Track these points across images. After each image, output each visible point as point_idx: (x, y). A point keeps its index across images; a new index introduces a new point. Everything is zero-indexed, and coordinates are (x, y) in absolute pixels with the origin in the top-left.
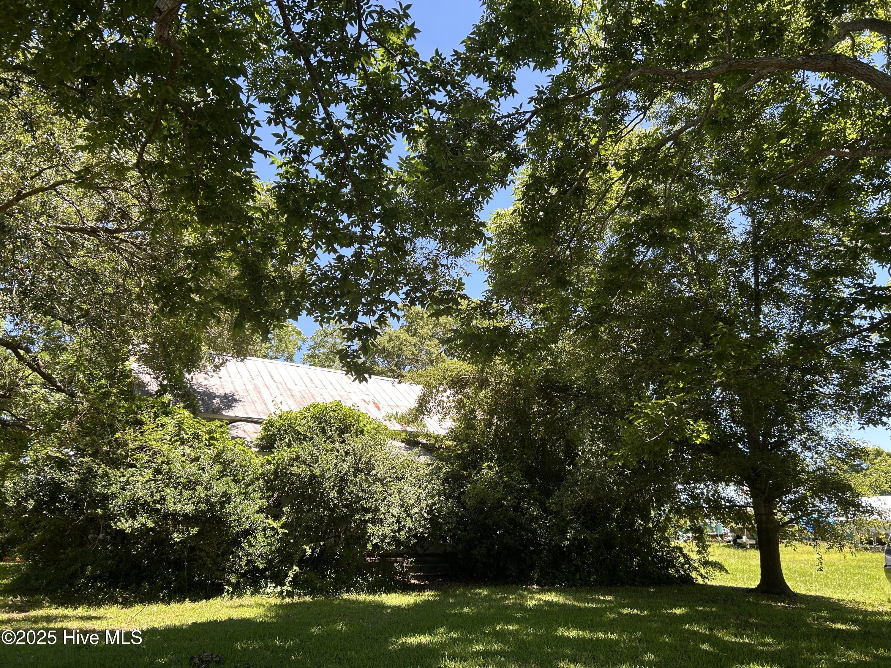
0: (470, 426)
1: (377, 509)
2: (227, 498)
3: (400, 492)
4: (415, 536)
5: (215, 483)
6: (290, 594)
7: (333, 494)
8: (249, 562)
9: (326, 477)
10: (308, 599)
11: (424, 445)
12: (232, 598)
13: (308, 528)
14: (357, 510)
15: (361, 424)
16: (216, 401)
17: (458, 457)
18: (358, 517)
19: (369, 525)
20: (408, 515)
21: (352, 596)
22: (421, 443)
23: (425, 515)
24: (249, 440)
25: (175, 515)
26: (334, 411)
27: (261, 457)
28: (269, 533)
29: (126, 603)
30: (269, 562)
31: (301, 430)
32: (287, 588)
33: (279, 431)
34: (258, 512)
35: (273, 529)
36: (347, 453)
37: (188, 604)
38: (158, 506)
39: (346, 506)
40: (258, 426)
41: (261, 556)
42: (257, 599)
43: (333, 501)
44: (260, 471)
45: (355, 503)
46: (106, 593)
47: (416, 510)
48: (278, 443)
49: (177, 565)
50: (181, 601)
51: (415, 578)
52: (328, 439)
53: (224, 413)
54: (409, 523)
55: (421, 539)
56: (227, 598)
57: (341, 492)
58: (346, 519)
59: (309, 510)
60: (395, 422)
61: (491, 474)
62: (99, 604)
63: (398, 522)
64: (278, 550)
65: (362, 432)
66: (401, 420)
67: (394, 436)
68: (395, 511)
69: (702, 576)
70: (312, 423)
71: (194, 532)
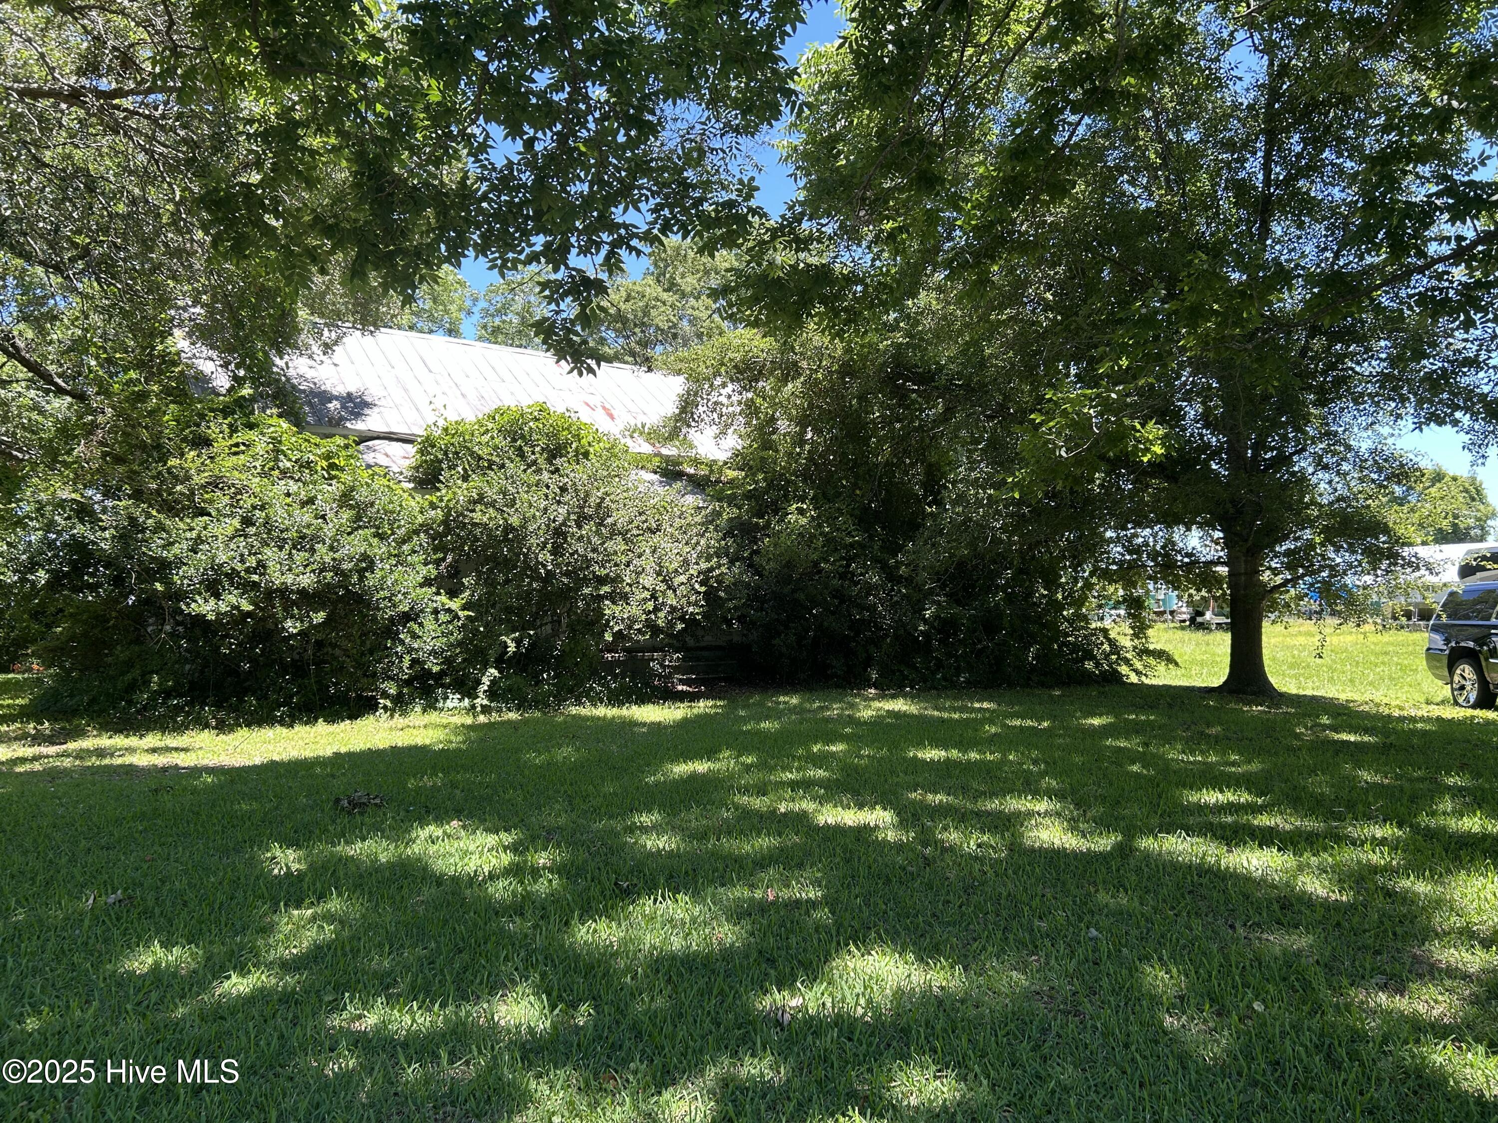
0: (767, 445)
1: (618, 579)
2: (367, 563)
3: (654, 552)
4: (682, 619)
5: (344, 540)
6: (486, 710)
7: (545, 556)
8: (414, 662)
9: (531, 529)
10: (513, 716)
11: (691, 478)
12: (392, 716)
13: (509, 610)
14: (586, 581)
15: (584, 441)
16: (334, 405)
17: (749, 496)
18: (587, 591)
19: (607, 602)
20: (669, 588)
21: (586, 710)
22: (688, 475)
23: (697, 586)
24: (397, 470)
25: (284, 591)
26: (537, 420)
27: (418, 497)
28: (443, 617)
29: (222, 727)
30: (448, 661)
31: (483, 452)
32: (482, 700)
33: (446, 454)
34: (422, 585)
35: (449, 610)
36: (563, 489)
37: (321, 727)
38: (255, 578)
39: (567, 574)
40: (408, 447)
41: (433, 653)
42: (433, 717)
43: (544, 566)
44: (420, 519)
45: (581, 569)
46: (188, 714)
47: (683, 578)
48: (444, 475)
49: (299, 669)
50: (311, 721)
51: (682, 682)
52: (529, 466)
53: (348, 425)
54: (671, 600)
55: (691, 623)
56: (384, 716)
57: (556, 551)
58: (567, 595)
59: (507, 581)
60: (640, 441)
61: (803, 521)
62: (180, 729)
63: (654, 597)
64: (460, 644)
65: (586, 455)
66: (652, 435)
67: (640, 462)
68: (648, 581)
69: (1138, 673)
70: (500, 441)
71: (319, 617)
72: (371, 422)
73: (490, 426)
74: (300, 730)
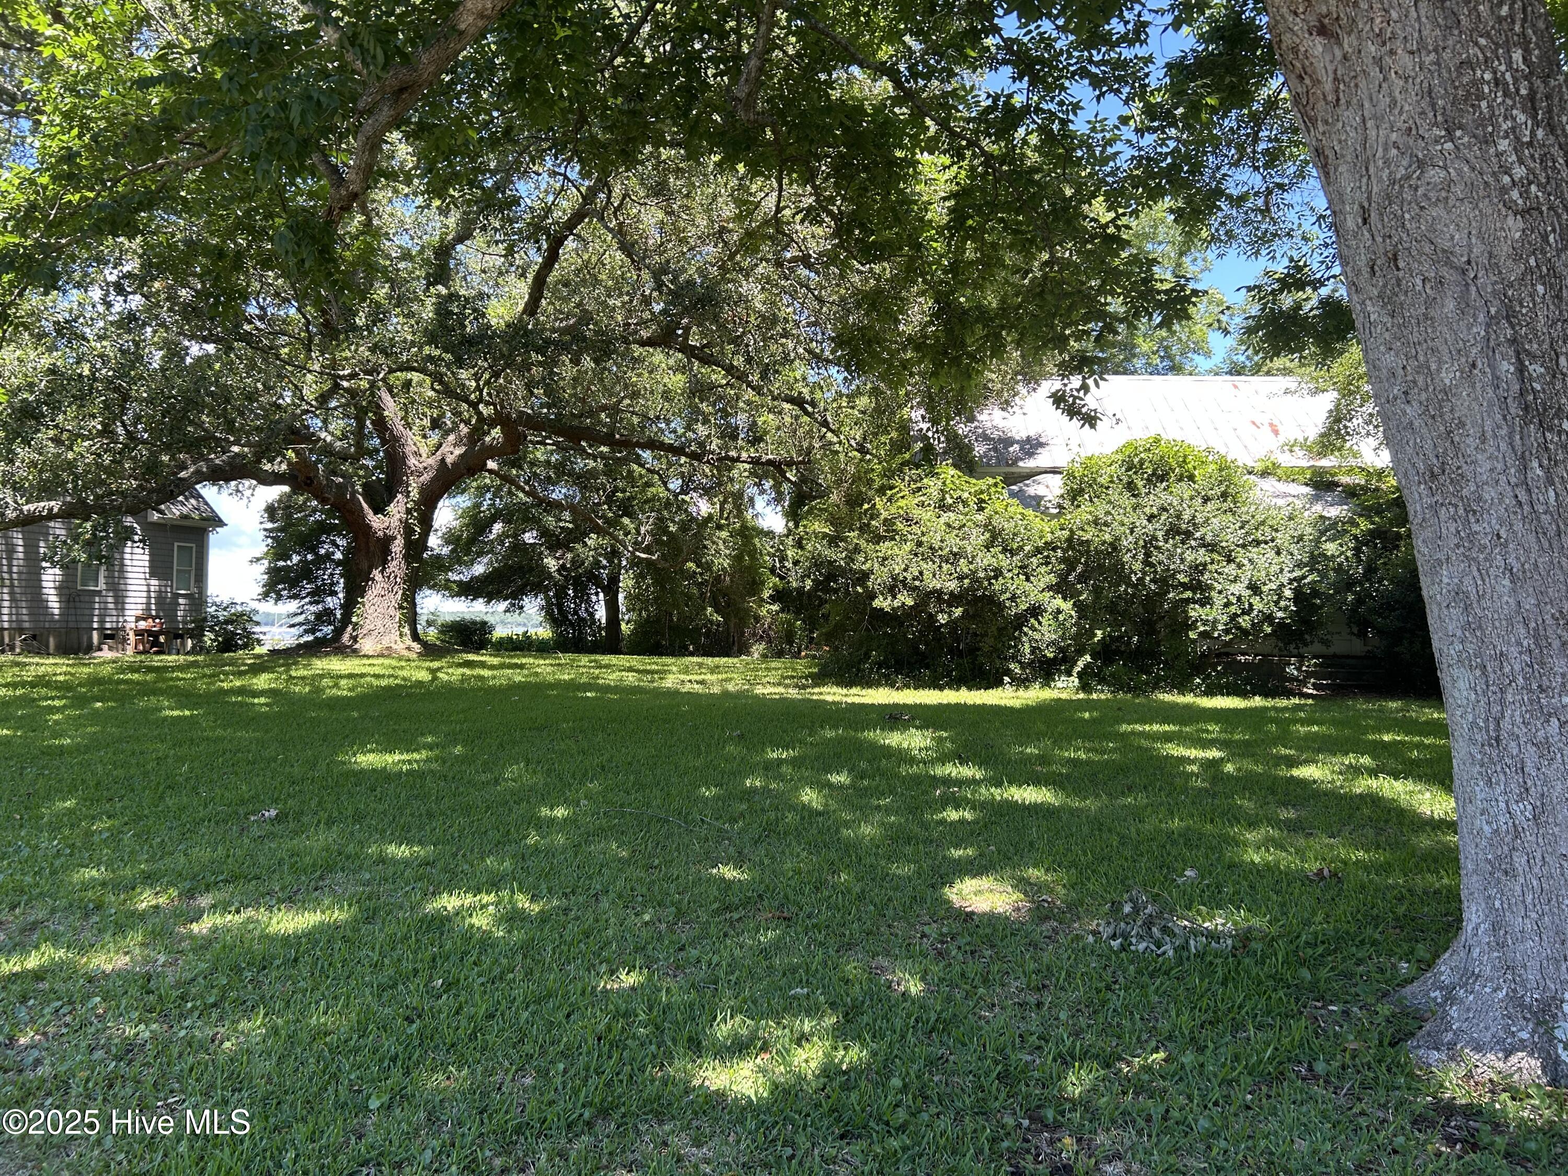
4: (1271, 622)
6: (1088, 690)
7: (1138, 566)
8: (1035, 650)
11: (1345, 488)
14: (1171, 587)
15: (1189, 466)
16: (1016, 447)
18: (1172, 595)
19: (1193, 605)
21: (1172, 697)
22: (1342, 485)
24: (1049, 499)
26: (1149, 450)
31: (1106, 481)
33: (1080, 484)
36: (1162, 509)
39: (1155, 581)
40: (1061, 478)
42: (1046, 693)
45: (1168, 577)
51: (1315, 686)
57: (1147, 562)
60: (1298, 454)
63: (1239, 602)
65: (1191, 477)
66: (1310, 448)
67: (1292, 476)
71: (958, 612)
72: (1042, 460)
73: (1117, 457)
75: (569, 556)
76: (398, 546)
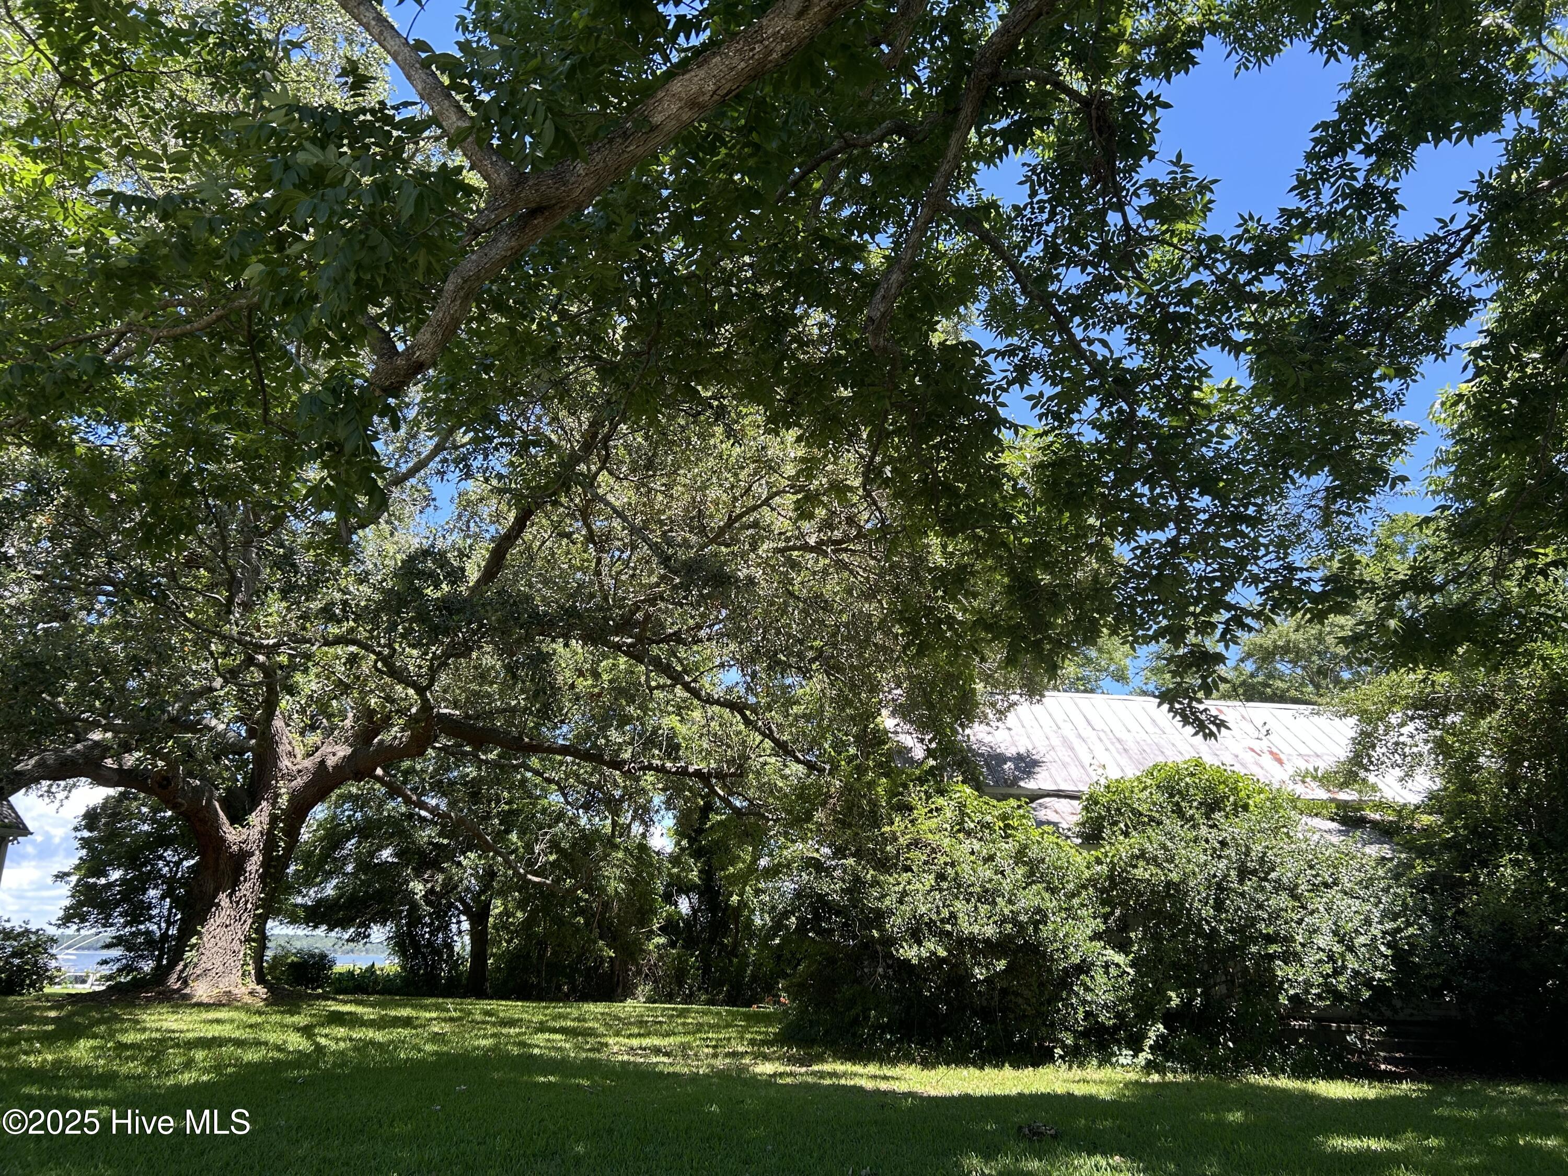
1: (1289, 939)
2: (1041, 916)
3: (1328, 910)
4: (1368, 985)
5: (1020, 894)
7: (1208, 912)
8: (1088, 1015)
9: (1192, 884)
10: (1187, 1077)
11: (1375, 824)
12: (1070, 1068)
13: (1176, 966)
14: (1252, 939)
15: (1242, 794)
16: (1008, 766)
17: (1448, 845)
18: (1254, 949)
19: (1278, 962)
20: (1349, 949)
21: (1266, 1080)
22: (1370, 822)
23: (1383, 948)
24: (1065, 826)
25: (972, 939)
26: (1192, 775)
27: (1085, 853)
28: (1113, 971)
29: (926, 1064)
30: (1118, 1015)
31: (1143, 808)
32: (1148, 1055)
33: (1109, 810)
34: (1091, 939)
35: (1118, 965)
36: (1223, 844)
37: (1008, 1071)
38: (948, 927)
39: (1231, 931)
40: (1075, 803)
41: (1105, 1006)
42: (1109, 1072)
43: (1208, 923)
44: (1087, 874)
45: (1246, 926)
46: (899, 1050)
47: (1362, 939)
48: (1106, 833)
49: (986, 1014)
50: (999, 1065)
51: (1386, 1061)
52: (1188, 821)
53: (1022, 784)
54: (1352, 964)
55: (1380, 991)
56: (1065, 1067)
57: (1219, 906)
58: (1235, 953)
59: (1174, 936)
60: (1314, 785)
61: (1520, 874)
62: (893, 1062)
63: (1331, 958)
64: (1131, 999)
65: (1246, 808)
66: (1324, 780)
67: (1313, 809)
68: (1323, 941)
70: (1159, 797)
71: (1001, 965)
72: (1042, 781)
73: (1149, 782)
74: (990, 1072)
75: (440, 877)
76: (254, 865)
